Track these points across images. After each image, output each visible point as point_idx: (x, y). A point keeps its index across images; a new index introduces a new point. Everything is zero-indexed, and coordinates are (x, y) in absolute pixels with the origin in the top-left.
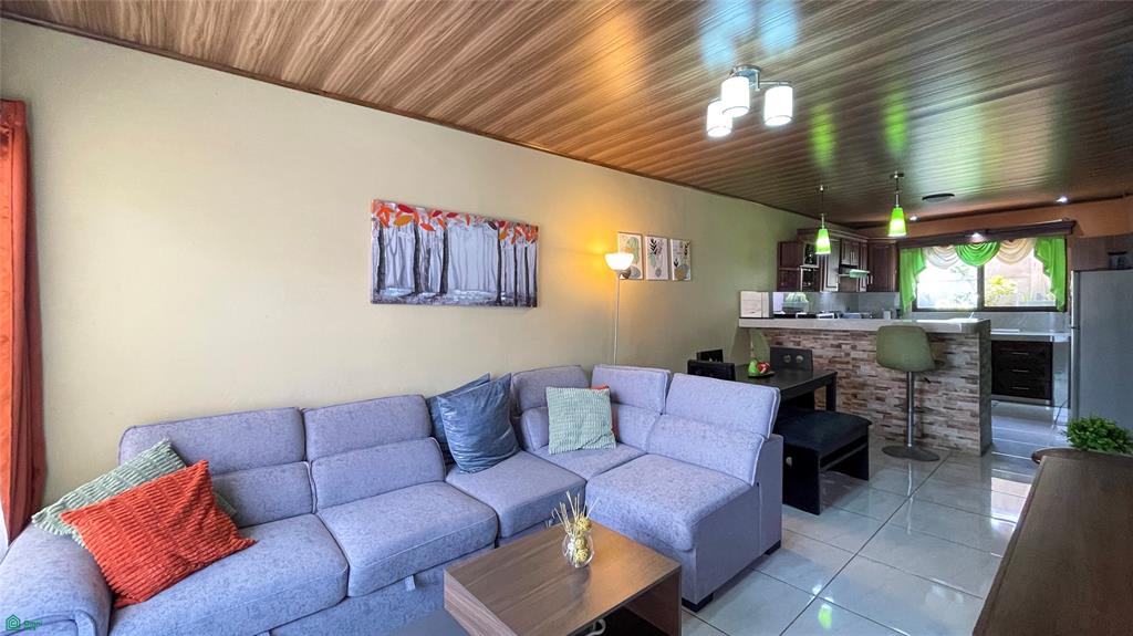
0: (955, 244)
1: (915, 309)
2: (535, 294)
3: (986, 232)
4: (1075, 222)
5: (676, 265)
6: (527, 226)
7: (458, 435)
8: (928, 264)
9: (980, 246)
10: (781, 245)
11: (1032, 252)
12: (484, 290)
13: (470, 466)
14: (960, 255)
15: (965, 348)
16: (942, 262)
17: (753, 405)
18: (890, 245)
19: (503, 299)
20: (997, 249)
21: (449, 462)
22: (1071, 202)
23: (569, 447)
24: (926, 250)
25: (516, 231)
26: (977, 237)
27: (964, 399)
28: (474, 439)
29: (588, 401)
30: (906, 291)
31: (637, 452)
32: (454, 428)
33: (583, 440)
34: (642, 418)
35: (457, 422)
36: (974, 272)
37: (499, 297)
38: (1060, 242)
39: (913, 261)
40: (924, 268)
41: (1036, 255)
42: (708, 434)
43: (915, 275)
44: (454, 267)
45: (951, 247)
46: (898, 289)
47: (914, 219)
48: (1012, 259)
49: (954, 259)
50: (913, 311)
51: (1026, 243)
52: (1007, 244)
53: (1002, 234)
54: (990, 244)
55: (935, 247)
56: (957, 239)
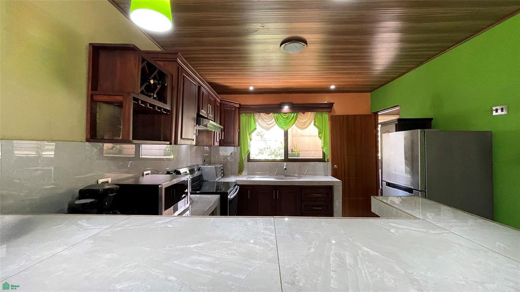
0: (274, 113)
1: (249, 160)
3: (291, 106)
4: (332, 104)
8: (258, 127)
9: (287, 115)
11: (313, 123)
14: (277, 120)
16: (265, 125)
18: (236, 108)
20: (296, 118)
24: (257, 115)
30: (244, 145)
38: (326, 116)
39: (249, 123)
40: (255, 129)
41: (315, 124)
43: (250, 134)
45: (271, 114)
46: (239, 145)
47: (251, 88)
48: (303, 126)
49: (274, 124)
50: (248, 162)
51: (310, 115)
52: (301, 115)
53: (299, 108)
54: (293, 114)
55: (262, 114)
56: (274, 109)
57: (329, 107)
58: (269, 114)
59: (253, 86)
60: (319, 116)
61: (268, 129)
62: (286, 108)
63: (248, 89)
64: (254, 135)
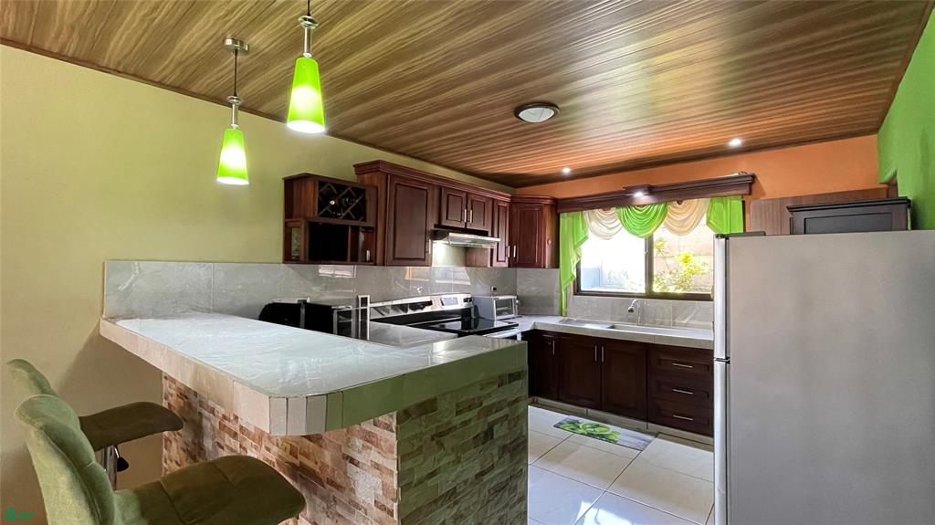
0: (618, 206)
1: (577, 292)
3: (651, 190)
4: (754, 177)
8: (590, 234)
9: (645, 209)
11: (704, 220)
14: (624, 223)
16: (603, 230)
18: (544, 206)
20: (665, 213)
24: (586, 214)
26: (640, 196)
30: (566, 266)
36: (641, 245)
38: (737, 204)
39: (574, 230)
40: (586, 238)
41: (708, 223)
43: (576, 247)
45: (614, 210)
46: (556, 263)
47: (566, 171)
48: (681, 227)
49: (618, 228)
50: (575, 294)
51: (697, 205)
52: (673, 207)
53: (669, 193)
54: (656, 206)
55: (596, 210)
56: (619, 200)
58: (609, 209)
59: (569, 166)
60: (718, 205)
61: (608, 237)
63: (560, 173)
64: (584, 248)
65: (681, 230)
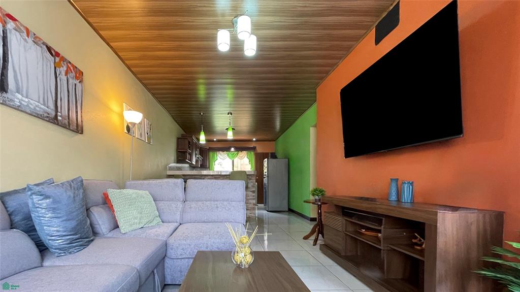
0: (227, 151)
2: (82, 124)
3: (235, 148)
4: (256, 147)
5: (147, 134)
6: (76, 67)
7: (56, 220)
9: (233, 153)
10: (178, 139)
11: (246, 156)
12: (44, 104)
13: (70, 248)
14: (228, 155)
15: (251, 181)
16: (222, 157)
17: (238, 189)
18: (206, 149)
19: (59, 118)
20: (238, 154)
21: (42, 249)
22: (256, 141)
23: (135, 227)
24: (218, 153)
25: (68, 67)
27: (251, 199)
28: (73, 224)
29: (142, 197)
30: (211, 168)
31: (176, 224)
32: (50, 215)
33: (144, 221)
34: (174, 206)
35: (54, 209)
36: (231, 161)
37: (56, 116)
38: (253, 153)
39: (213, 156)
40: (217, 159)
42: (219, 205)
43: (214, 162)
44: (15, 71)
46: (209, 167)
49: (226, 157)
51: (244, 153)
52: (240, 153)
53: (239, 149)
54: (236, 152)
55: (220, 152)
56: (227, 149)
57: (254, 149)
58: (224, 152)
59: (215, 138)
60: (249, 153)
61: (223, 159)
62: (233, 149)
63: (213, 139)
64: (216, 163)
65: (241, 158)
